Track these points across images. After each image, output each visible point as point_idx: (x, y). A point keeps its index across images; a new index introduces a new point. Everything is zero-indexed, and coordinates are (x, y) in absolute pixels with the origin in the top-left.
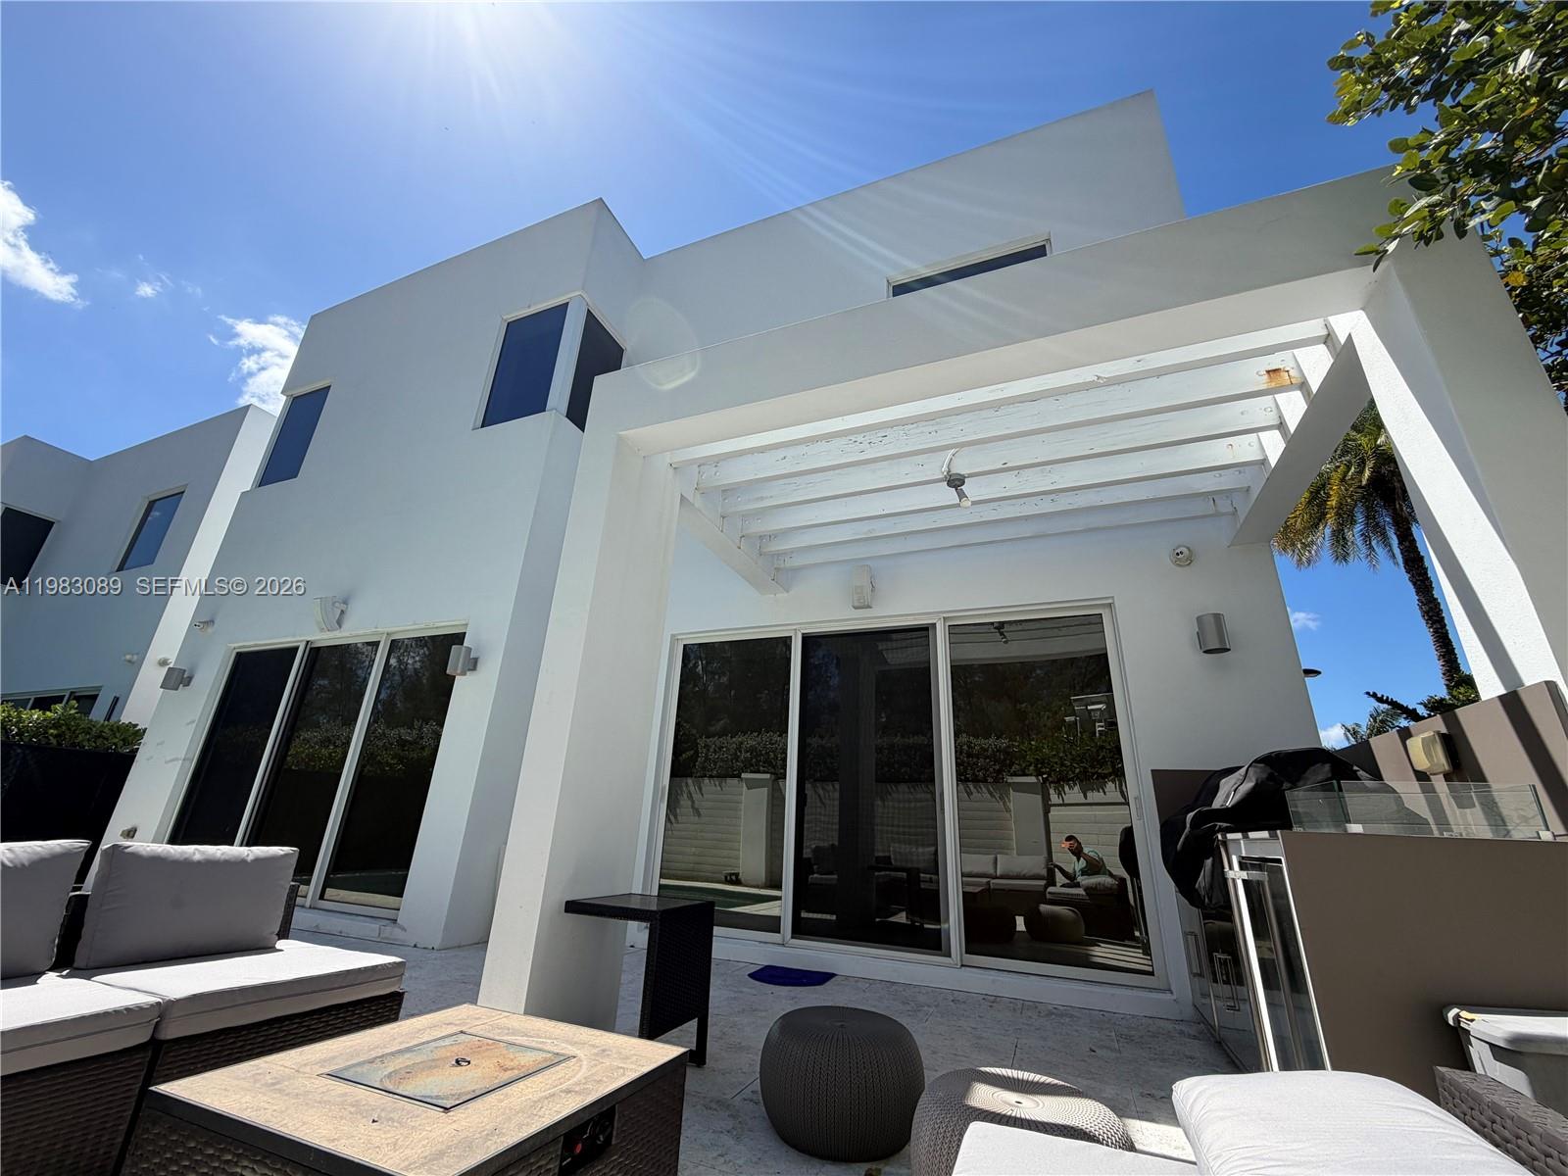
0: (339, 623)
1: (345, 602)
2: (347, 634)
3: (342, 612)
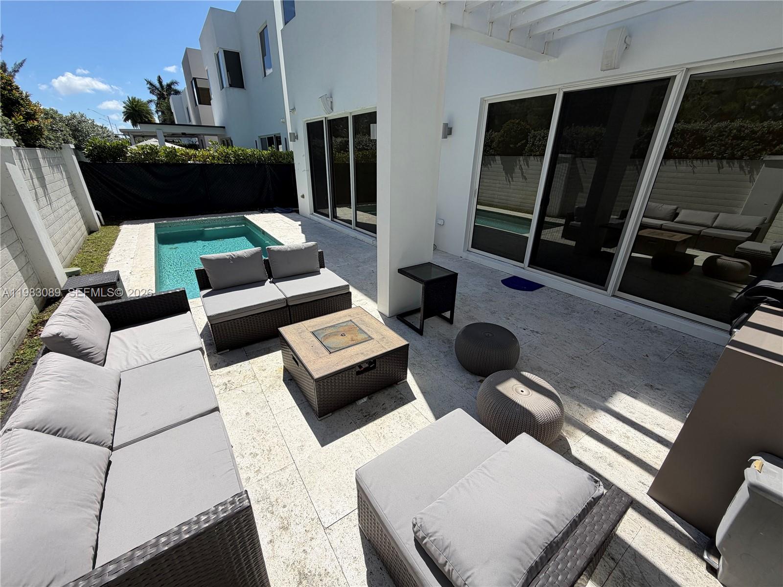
0: (332, 109)
1: (331, 97)
2: (336, 113)
3: (331, 102)
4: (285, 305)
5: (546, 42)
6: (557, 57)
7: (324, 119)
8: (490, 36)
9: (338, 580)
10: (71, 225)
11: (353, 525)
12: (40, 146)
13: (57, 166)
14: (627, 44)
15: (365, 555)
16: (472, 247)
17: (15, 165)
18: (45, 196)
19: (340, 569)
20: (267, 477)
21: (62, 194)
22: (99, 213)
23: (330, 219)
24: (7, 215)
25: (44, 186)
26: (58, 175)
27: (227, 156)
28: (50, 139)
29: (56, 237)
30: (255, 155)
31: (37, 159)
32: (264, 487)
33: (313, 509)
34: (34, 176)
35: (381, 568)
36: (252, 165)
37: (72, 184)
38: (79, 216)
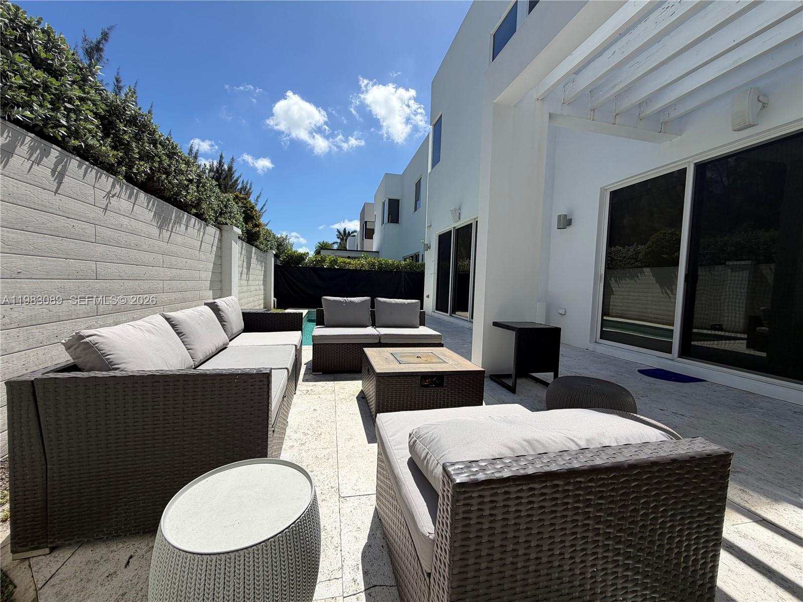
0: (459, 219)
1: (460, 210)
2: (463, 222)
3: (459, 213)
4: (377, 341)
5: (662, 123)
6: (680, 135)
7: (453, 229)
8: (593, 120)
9: (332, 538)
10: (255, 300)
11: (369, 504)
12: (256, 247)
13: (261, 262)
14: (763, 103)
15: (370, 530)
16: (601, 338)
17: (237, 244)
18: (247, 274)
19: (339, 531)
20: (309, 450)
21: (257, 279)
22: (275, 299)
23: (448, 314)
24: (221, 273)
25: (248, 268)
26: (259, 267)
27: (373, 265)
28: (263, 244)
29: (243, 301)
30: (395, 264)
31: (251, 253)
32: (301, 455)
33: (337, 481)
34: (245, 261)
35: (382, 546)
36: (391, 271)
37: (266, 276)
38: (262, 297)
